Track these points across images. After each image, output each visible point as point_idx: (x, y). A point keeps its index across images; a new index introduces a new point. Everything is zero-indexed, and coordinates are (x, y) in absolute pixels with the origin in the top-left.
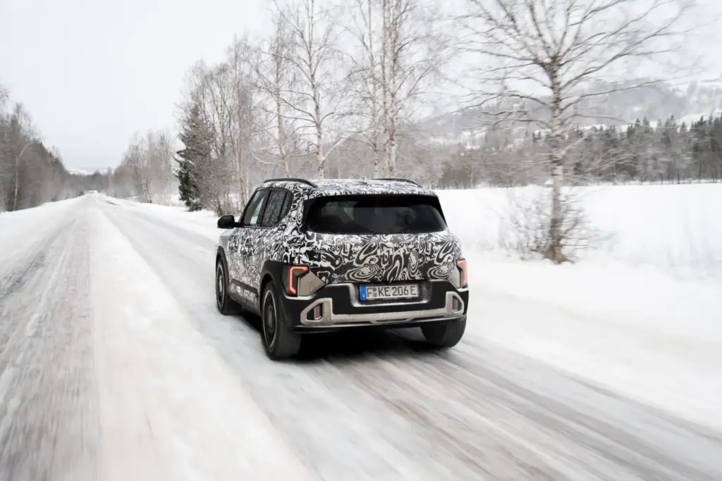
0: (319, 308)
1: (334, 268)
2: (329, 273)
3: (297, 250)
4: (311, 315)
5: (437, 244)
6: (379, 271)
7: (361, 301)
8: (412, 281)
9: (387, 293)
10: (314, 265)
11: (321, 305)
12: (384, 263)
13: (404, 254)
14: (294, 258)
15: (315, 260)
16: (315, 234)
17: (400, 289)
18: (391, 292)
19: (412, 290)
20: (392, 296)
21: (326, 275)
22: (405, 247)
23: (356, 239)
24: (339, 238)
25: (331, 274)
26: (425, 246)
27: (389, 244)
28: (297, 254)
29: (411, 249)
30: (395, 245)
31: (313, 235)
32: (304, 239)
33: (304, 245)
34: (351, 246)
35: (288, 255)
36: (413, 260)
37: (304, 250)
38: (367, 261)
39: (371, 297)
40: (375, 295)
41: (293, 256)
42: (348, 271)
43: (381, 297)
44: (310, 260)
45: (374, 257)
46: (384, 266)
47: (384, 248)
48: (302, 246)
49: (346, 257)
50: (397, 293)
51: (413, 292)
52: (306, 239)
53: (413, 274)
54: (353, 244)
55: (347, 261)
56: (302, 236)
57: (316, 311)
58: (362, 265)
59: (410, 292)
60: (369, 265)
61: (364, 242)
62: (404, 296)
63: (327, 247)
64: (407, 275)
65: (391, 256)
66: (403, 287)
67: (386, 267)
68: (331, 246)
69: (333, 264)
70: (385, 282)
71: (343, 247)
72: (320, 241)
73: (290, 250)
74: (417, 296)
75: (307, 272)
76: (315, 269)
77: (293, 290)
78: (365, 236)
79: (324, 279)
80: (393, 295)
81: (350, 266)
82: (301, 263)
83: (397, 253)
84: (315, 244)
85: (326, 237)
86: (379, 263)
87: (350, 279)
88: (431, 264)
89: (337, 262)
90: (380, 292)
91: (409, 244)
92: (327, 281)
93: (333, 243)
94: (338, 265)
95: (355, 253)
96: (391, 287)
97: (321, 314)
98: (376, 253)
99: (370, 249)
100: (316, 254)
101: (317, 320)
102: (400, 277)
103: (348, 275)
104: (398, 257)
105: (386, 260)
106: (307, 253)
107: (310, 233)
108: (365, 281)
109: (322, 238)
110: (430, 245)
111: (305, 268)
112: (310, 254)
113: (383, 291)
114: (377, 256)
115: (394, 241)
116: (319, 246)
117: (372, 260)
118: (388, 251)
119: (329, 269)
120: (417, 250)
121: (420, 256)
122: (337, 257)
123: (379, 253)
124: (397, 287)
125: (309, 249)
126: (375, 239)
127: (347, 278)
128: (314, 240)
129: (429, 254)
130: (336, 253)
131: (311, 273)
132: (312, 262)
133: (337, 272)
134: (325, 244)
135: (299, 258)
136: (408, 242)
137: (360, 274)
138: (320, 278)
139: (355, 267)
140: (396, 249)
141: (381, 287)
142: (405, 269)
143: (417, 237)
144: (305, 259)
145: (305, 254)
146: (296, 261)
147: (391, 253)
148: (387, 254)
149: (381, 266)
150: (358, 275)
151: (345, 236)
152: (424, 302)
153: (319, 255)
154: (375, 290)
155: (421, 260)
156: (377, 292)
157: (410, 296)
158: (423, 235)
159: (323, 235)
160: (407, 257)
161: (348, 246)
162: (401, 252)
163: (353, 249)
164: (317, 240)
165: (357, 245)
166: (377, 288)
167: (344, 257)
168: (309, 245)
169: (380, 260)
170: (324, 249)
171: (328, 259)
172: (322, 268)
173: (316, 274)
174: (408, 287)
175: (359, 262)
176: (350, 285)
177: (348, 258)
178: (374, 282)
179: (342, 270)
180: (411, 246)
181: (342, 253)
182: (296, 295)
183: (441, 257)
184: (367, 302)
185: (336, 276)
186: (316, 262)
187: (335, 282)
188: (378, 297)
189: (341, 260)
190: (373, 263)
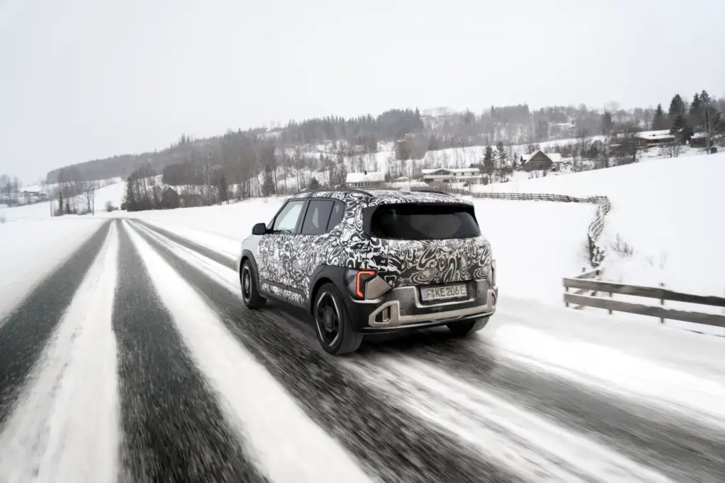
0: (386, 310)
1: (400, 272)
2: (396, 277)
3: (364, 256)
4: (379, 318)
5: (481, 247)
6: (437, 274)
7: (421, 302)
8: (463, 282)
9: (443, 294)
10: (382, 269)
11: (389, 308)
12: (442, 266)
13: (457, 257)
14: (360, 263)
15: (382, 264)
16: (380, 240)
17: (452, 289)
18: (446, 293)
19: (461, 290)
20: (447, 297)
21: (393, 279)
22: (457, 251)
23: (418, 244)
24: (403, 244)
25: (398, 278)
26: (472, 249)
27: (445, 248)
28: (363, 259)
29: (462, 253)
30: (450, 249)
31: (378, 240)
32: (369, 245)
33: (371, 251)
34: (415, 251)
35: (354, 260)
36: (464, 262)
37: (370, 255)
38: (428, 265)
39: (430, 298)
40: (433, 296)
41: (359, 261)
42: (413, 274)
43: (438, 298)
44: (377, 264)
45: (433, 260)
46: (441, 269)
47: (442, 252)
48: (368, 252)
49: (410, 261)
50: (450, 293)
51: (463, 292)
52: (371, 244)
53: (464, 275)
54: (416, 249)
55: (411, 265)
56: (366, 242)
57: (385, 313)
58: (423, 269)
59: (460, 292)
60: (430, 268)
61: (425, 247)
62: (455, 296)
63: (393, 252)
64: (459, 277)
65: (447, 259)
66: (455, 287)
67: (443, 270)
68: (397, 251)
69: (399, 268)
70: (442, 284)
71: (407, 252)
72: (387, 247)
73: (355, 256)
74: (466, 295)
75: (373, 277)
76: (382, 274)
77: (360, 294)
78: (424, 241)
79: (391, 282)
80: (448, 295)
81: (414, 269)
82: (368, 268)
83: (451, 257)
84: (382, 250)
85: (391, 242)
86: (437, 267)
87: (414, 282)
88: (476, 266)
89: (403, 267)
90: (437, 293)
91: (460, 248)
92: (394, 284)
93: (398, 248)
94: (404, 269)
95: (418, 258)
96: (445, 288)
97: (389, 316)
98: (434, 257)
99: (430, 253)
100: (383, 259)
101: (386, 321)
102: (454, 278)
103: (412, 279)
104: (452, 260)
105: (443, 263)
106: (374, 258)
107: (374, 239)
108: (426, 283)
109: (387, 244)
110: (475, 249)
111: (371, 273)
112: (378, 260)
113: (439, 292)
114: (436, 260)
115: (449, 245)
116: (386, 252)
117: (432, 263)
118: (445, 255)
119: (395, 273)
120: (467, 253)
121: (469, 259)
122: (402, 262)
123: (437, 258)
124: (450, 287)
125: (376, 254)
126: (434, 244)
127: (411, 281)
128: (380, 246)
129: (475, 257)
130: (402, 258)
131: (378, 277)
132: (379, 267)
133: (403, 276)
134: (392, 249)
135: (366, 263)
136: (459, 246)
137: (423, 277)
138: (388, 282)
139: (418, 271)
140: (451, 253)
141: (437, 289)
142: (458, 271)
143: (465, 242)
144: (372, 263)
145: (372, 259)
146: (363, 266)
147: (447, 257)
148: (443, 257)
149: (439, 269)
150: (421, 278)
151: (408, 241)
152: (472, 300)
153: (386, 260)
154: (433, 291)
155: (469, 263)
156: (435, 293)
157: (460, 295)
158: (469, 240)
159: (387, 241)
160: (459, 259)
161: (412, 251)
162: (454, 256)
163: (416, 254)
164: (383, 246)
165: (419, 250)
166: (434, 289)
167: (408, 261)
168: (376, 250)
169: (438, 264)
170: (390, 254)
171: (394, 263)
172: (389, 273)
173: (383, 279)
174: (459, 287)
175: (421, 266)
176: (414, 287)
177: (412, 262)
178: (433, 284)
179: (407, 273)
180: (462, 250)
181: (407, 258)
182: (363, 299)
183: (483, 259)
184: (427, 302)
185: (402, 280)
186: (383, 267)
187: (401, 285)
188: (436, 298)
189: (406, 264)
190: (432, 266)
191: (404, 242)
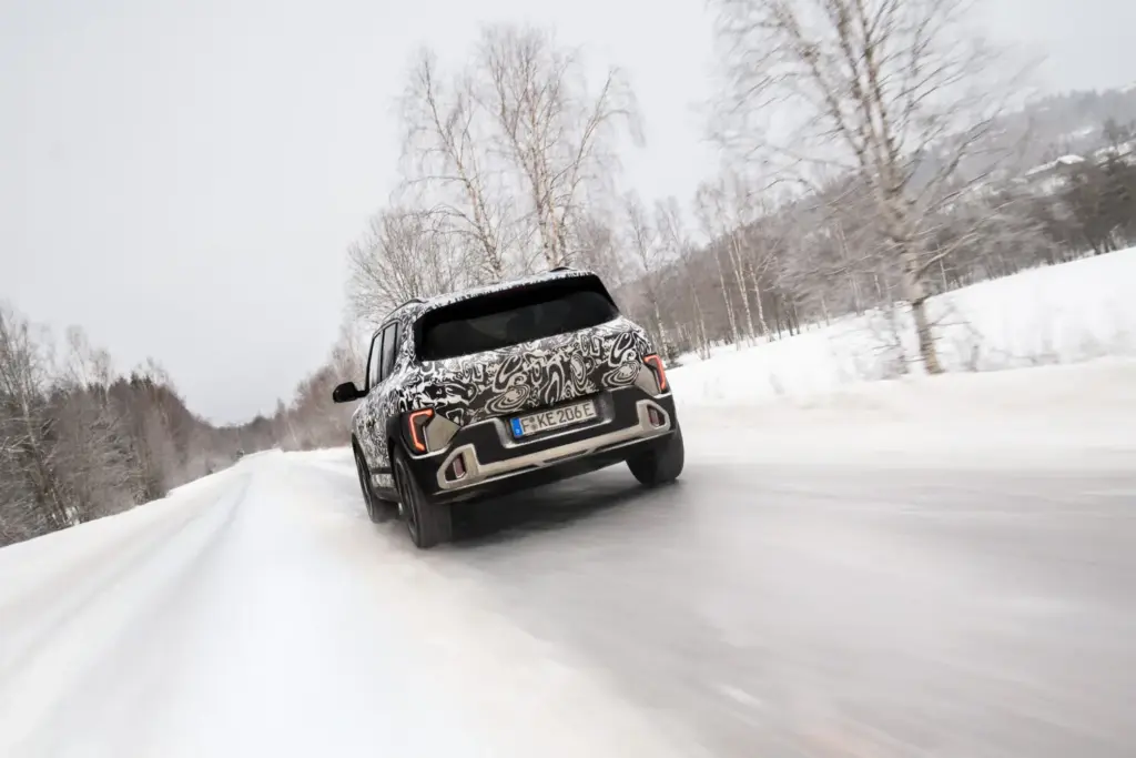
0: (458, 460)
1: (467, 402)
2: (462, 411)
3: (413, 390)
4: (450, 475)
5: (607, 338)
6: (531, 393)
7: (516, 440)
8: (584, 397)
9: (552, 421)
10: (440, 404)
11: (460, 457)
12: (536, 379)
13: (562, 361)
14: (412, 402)
15: (439, 396)
16: (433, 363)
17: (569, 412)
18: (556, 419)
19: (585, 410)
20: (559, 424)
21: (458, 414)
22: (561, 352)
23: (490, 356)
24: (466, 360)
25: (465, 410)
26: (589, 345)
27: (538, 353)
28: (414, 395)
29: (571, 354)
30: (546, 352)
31: (431, 365)
32: (419, 372)
33: (420, 382)
34: (484, 366)
35: (404, 399)
36: (577, 367)
37: (421, 388)
38: (511, 382)
39: (529, 431)
40: (534, 427)
41: (410, 399)
42: (489, 401)
43: (544, 428)
44: (433, 399)
45: (519, 374)
46: (536, 384)
47: (532, 359)
48: (417, 384)
49: (481, 383)
50: (565, 418)
51: (589, 412)
52: (422, 372)
53: (581, 386)
54: (487, 364)
55: (482, 388)
56: (416, 371)
57: (457, 465)
58: (505, 390)
59: (583, 412)
60: (516, 387)
61: (502, 358)
62: (576, 420)
63: (450, 376)
64: (573, 390)
65: (544, 368)
66: (573, 408)
67: (541, 385)
68: (456, 373)
69: (465, 396)
70: (543, 407)
71: (473, 370)
72: (441, 370)
73: (404, 393)
74: (594, 416)
75: (432, 417)
76: (442, 410)
77: (421, 447)
78: (501, 350)
79: (456, 419)
80: (561, 421)
81: (489, 394)
82: (422, 406)
83: (551, 362)
84: (435, 376)
85: (448, 362)
86: (529, 382)
87: (493, 412)
88: (605, 368)
89: (470, 393)
90: (541, 422)
91: (565, 347)
92: (462, 422)
93: (459, 368)
94: (472, 396)
95: (492, 375)
96: (555, 412)
97: (464, 469)
98: (521, 369)
99: (512, 365)
100: (437, 388)
101: (461, 478)
102: (564, 394)
103: (489, 408)
104: (554, 368)
105: (537, 375)
106: (427, 390)
107: (426, 363)
108: (515, 410)
109: (442, 366)
110: (597, 342)
111: (429, 412)
112: (431, 391)
113: (545, 419)
114: (524, 373)
115: (543, 348)
116: (440, 377)
117: (517, 379)
118: (538, 363)
119: (460, 404)
120: (580, 353)
121: (586, 360)
122: (467, 386)
123: (526, 369)
124: (564, 409)
125: (428, 384)
126: (516, 351)
127: (488, 412)
128: (433, 370)
129: (598, 354)
130: (465, 381)
131: (437, 416)
132: (435, 402)
133: (473, 406)
134: (448, 372)
135: (419, 399)
136: (562, 344)
137: (506, 402)
138: (452, 419)
139: (496, 394)
140: (549, 357)
141: (540, 415)
142: (569, 382)
143: (576, 336)
144: (426, 399)
145: (424, 392)
146: (415, 405)
147: (543, 365)
148: (537, 367)
149: (532, 385)
150: (503, 404)
151: (474, 355)
152: (607, 421)
153: (443, 388)
154: (532, 420)
155: (588, 365)
156: (536, 422)
157: (584, 418)
158: (585, 332)
159: (442, 362)
160: (566, 365)
161: (480, 368)
162: (557, 360)
163: (487, 370)
164: (437, 369)
165: (491, 364)
166: (535, 416)
167: (477, 383)
168: (427, 379)
169: (529, 378)
170: (448, 380)
171: (456, 391)
172: (451, 406)
173: (445, 416)
174: (580, 407)
175: (499, 385)
176: (495, 420)
177: (484, 383)
178: (528, 410)
179: (479, 401)
180: (569, 350)
181: (474, 379)
182: (425, 452)
183: (617, 354)
184: (526, 438)
185: (472, 412)
186: (441, 400)
187: (473, 420)
188: (539, 429)
189: (475, 389)
190: (520, 383)
191: (467, 358)
